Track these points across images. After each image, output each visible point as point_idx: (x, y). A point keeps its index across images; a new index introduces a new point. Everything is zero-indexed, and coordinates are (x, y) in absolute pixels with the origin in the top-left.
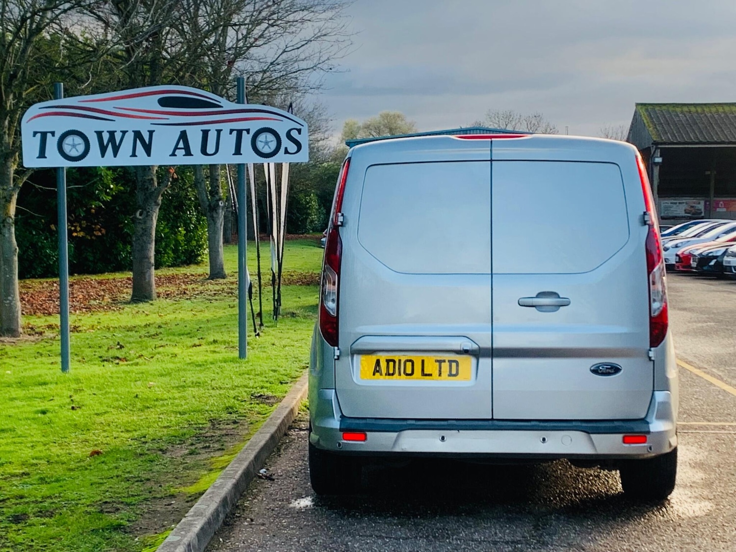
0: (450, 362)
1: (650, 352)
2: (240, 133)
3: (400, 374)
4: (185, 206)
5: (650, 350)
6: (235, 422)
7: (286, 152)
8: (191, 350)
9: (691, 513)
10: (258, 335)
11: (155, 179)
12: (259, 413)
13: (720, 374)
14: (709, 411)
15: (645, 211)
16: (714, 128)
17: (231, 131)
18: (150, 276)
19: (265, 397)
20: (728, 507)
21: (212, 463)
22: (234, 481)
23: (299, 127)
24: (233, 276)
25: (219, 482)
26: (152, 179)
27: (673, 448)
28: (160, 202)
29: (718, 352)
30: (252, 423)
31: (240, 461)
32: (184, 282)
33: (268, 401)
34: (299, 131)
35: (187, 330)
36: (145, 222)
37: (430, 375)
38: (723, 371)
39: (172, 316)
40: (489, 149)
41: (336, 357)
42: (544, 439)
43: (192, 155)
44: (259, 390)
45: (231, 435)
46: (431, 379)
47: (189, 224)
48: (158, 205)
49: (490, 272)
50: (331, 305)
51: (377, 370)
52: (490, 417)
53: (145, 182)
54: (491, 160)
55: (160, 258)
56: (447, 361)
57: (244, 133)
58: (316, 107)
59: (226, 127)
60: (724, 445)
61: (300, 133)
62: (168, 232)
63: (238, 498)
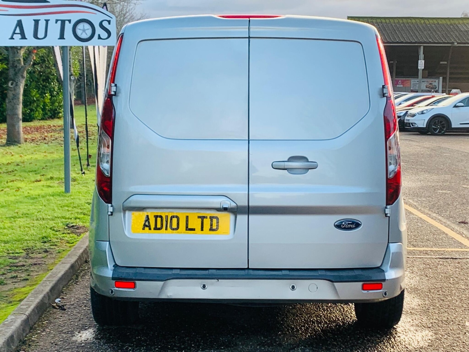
0: (211, 218)
1: (386, 209)
2: (63, 22)
3: (166, 229)
4: (50, 79)
5: (386, 208)
6: (46, 251)
7: (100, 38)
8: (32, 185)
9: (416, 343)
10: (84, 173)
11: (22, 60)
12: (68, 242)
13: (415, 204)
14: (413, 237)
15: (384, 85)
16: (396, 33)
17: (57, 21)
18: (19, 127)
19: (76, 227)
20: (446, 336)
21: (13, 295)
22: (24, 317)
23: (108, 19)
24: (81, 127)
25: (10, 318)
26: (20, 60)
27: (402, 290)
28: (25, 76)
29: (410, 186)
30: (59, 252)
31: (37, 293)
32: (46, 131)
33: (78, 231)
34: (109, 22)
35: (36, 168)
36: (15, 90)
37: (194, 230)
38: (417, 202)
39: (29, 157)
40: (248, 27)
41: (109, 213)
42: (293, 287)
43: (26, 39)
44: (73, 220)
45: (39, 264)
46: (193, 233)
47: (53, 91)
48: (24, 78)
49: (248, 139)
50: (106, 166)
51: (147, 225)
52: (247, 267)
53: (15, 61)
54: (249, 38)
55: (33, 114)
56: (208, 217)
57: (67, 22)
58: (142, 16)
59: (53, 18)
60: (430, 270)
61: (109, 24)
62: (38, 97)
63: (28, 331)
